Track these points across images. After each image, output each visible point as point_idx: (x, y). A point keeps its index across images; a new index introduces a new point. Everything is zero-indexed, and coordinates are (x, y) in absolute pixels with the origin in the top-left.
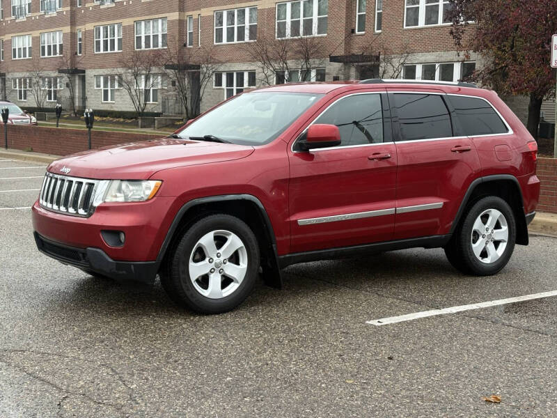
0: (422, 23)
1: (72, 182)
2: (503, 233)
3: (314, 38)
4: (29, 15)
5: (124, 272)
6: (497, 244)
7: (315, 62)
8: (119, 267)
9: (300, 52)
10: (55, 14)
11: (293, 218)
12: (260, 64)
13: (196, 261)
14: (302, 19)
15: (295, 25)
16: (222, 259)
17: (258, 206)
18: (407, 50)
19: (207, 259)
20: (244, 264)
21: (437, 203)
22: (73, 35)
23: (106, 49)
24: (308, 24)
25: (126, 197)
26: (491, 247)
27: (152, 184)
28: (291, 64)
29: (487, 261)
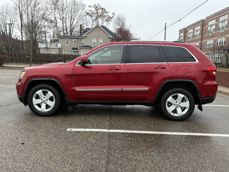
2: (186, 104)
4: (191, 39)
10: (197, 38)
11: (73, 88)
16: (46, 99)
19: (40, 99)
20: (54, 102)
22: (201, 43)
23: (209, 46)
26: (179, 109)
27: (23, 73)
29: (176, 115)
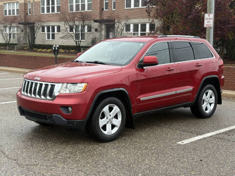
0: (132, 6)
1: (37, 83)
2: (213, 100)
3: (86, 12)
5: (71, 125)
6: (210, 104)
7: (87, 22)
8: (69, 123)
9: (80, 18)
11: (139, 98)
12: (63, 23)
13: (101, 119)
14: (80, 4)
15: (77, 6)
16: (112, 117)
17: (126, 93)
18: (127, 18)
19: (106, 117)
20: (120, 118)
21: (190, 88)
24: (83, 6)
25: (70, 90)
26: (209, 105)
27: (84, 85)
28: (77, 23)
29: (207, 112)
